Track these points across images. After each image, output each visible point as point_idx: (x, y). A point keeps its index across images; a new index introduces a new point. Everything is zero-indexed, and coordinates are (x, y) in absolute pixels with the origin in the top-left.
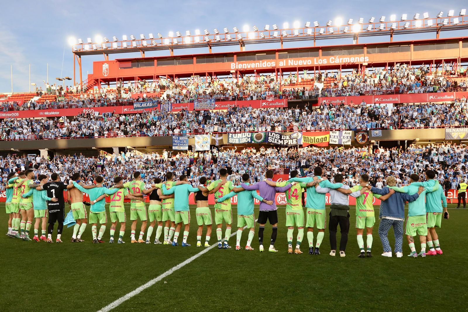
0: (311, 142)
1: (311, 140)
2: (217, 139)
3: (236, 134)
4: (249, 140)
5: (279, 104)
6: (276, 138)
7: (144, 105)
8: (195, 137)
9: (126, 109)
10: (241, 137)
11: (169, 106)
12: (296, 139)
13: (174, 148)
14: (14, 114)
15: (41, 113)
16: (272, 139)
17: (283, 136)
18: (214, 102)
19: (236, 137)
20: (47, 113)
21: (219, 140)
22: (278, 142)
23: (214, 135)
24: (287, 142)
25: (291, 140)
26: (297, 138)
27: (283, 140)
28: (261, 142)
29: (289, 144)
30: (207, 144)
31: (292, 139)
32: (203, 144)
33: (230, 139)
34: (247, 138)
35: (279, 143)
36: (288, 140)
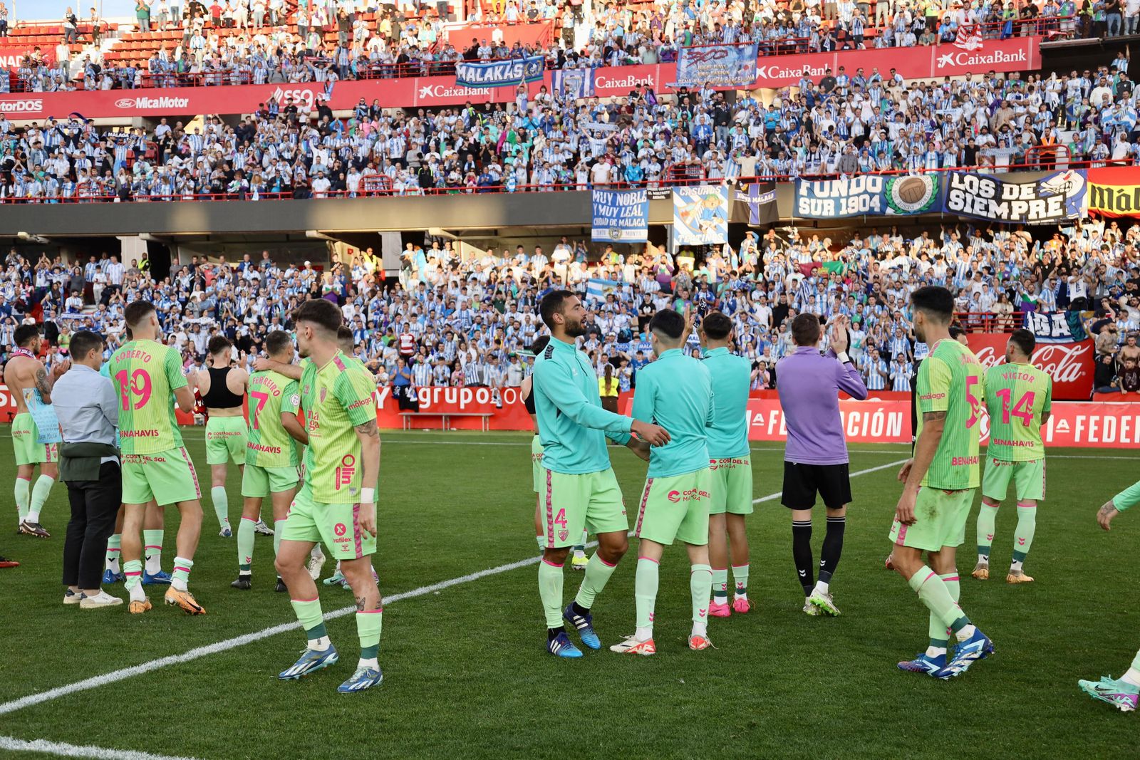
0: (1123, 206)
1: (1123, 199)
2: (755, 200)
3: (827, 183)
4: (876, 204)
5: (1008, 58)
6: (978, 195)
7: (494, 74)
8: (675, 195)
9: (426, 91)
10: (844, 194)
11: (583, 79)
12: (1060, 198)
13: (595, 234)
14: (25, 106)
15: (124, 103)
16: (965, 200)
17: (1007, 187)
18: (751, 57)
19: (826, 193)
20: (143, 103)
21: (763, 207)
22: (987, 208)
23: (744, 187)
24: (1024, 210)
25: (1042, 203)
26: (1064, 194)
27: (1009, 202)
28: (920, 210)
29: (1032, 216)
30: (716, 221)
31: (1045, 199)
32: (702, 222)
33: (802, 200)
34: (867, 197)
35: (992, 216)
36: (1027, 201)
